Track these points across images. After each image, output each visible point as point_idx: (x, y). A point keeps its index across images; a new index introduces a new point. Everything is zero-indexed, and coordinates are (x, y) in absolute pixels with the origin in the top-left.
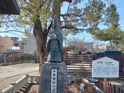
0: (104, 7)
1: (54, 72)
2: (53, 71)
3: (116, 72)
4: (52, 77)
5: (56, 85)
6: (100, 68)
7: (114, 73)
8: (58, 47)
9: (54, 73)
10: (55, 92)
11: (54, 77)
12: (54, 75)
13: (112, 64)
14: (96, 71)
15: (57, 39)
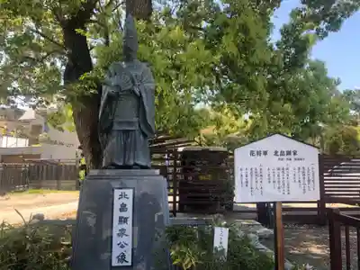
1: (124, 198)
2: (121, 196)
3: (309, 181)
4: (117, 214)
6: (259, 170)
7: (304, 184)
9: (124, 201)
10: (125, 264)
11: (124, 214)
12: (123, 208)
13: (296, 157)
14: (247, 182)
15: (136, 94)
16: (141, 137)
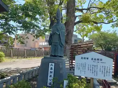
1: (52, 66)
7: (105, 73)
10: (51, 86)
12: (51, 69)
13: (101, 61)
14: (79, 68)
16: (60, 47)
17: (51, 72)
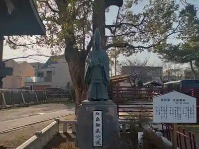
0: (176, 9)
1: (97, 115)
3: (191, 114)
4: (95, 122)
5: (101, 134)
6: (165, 108)
7: (189, 115)
8: (101, 78)
10: (99, 145)
11: (98, 123)
13: (185, 102)
14: (159, 113)
15: (101, 66)
17: (98, 125)
